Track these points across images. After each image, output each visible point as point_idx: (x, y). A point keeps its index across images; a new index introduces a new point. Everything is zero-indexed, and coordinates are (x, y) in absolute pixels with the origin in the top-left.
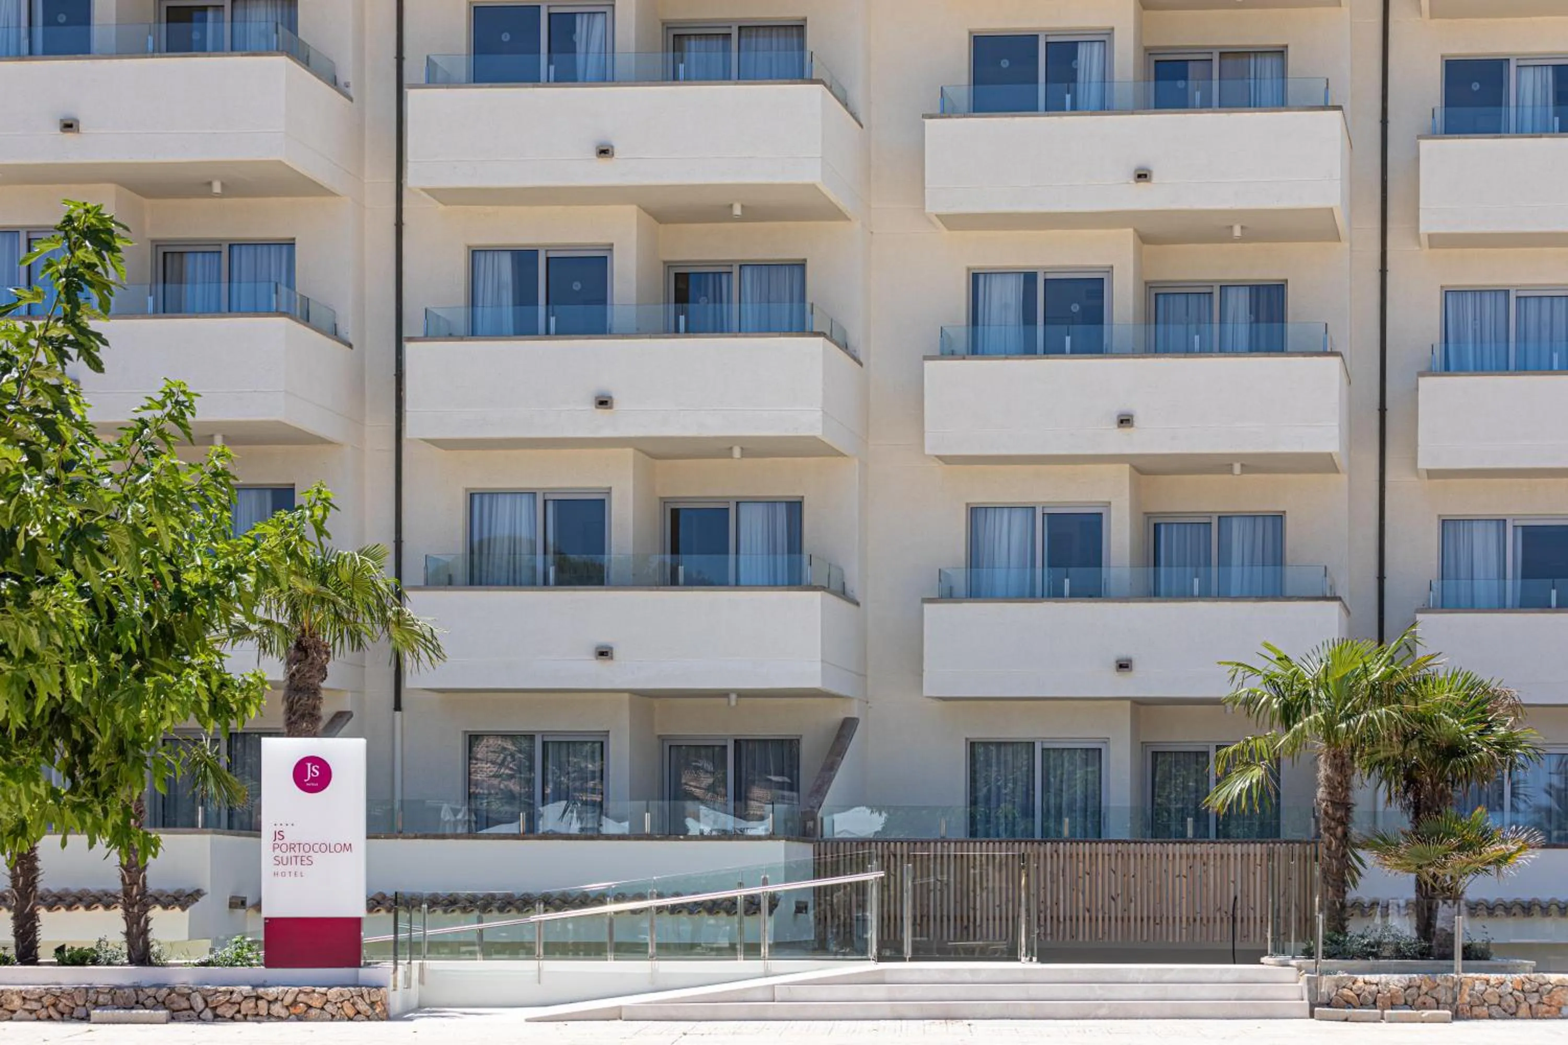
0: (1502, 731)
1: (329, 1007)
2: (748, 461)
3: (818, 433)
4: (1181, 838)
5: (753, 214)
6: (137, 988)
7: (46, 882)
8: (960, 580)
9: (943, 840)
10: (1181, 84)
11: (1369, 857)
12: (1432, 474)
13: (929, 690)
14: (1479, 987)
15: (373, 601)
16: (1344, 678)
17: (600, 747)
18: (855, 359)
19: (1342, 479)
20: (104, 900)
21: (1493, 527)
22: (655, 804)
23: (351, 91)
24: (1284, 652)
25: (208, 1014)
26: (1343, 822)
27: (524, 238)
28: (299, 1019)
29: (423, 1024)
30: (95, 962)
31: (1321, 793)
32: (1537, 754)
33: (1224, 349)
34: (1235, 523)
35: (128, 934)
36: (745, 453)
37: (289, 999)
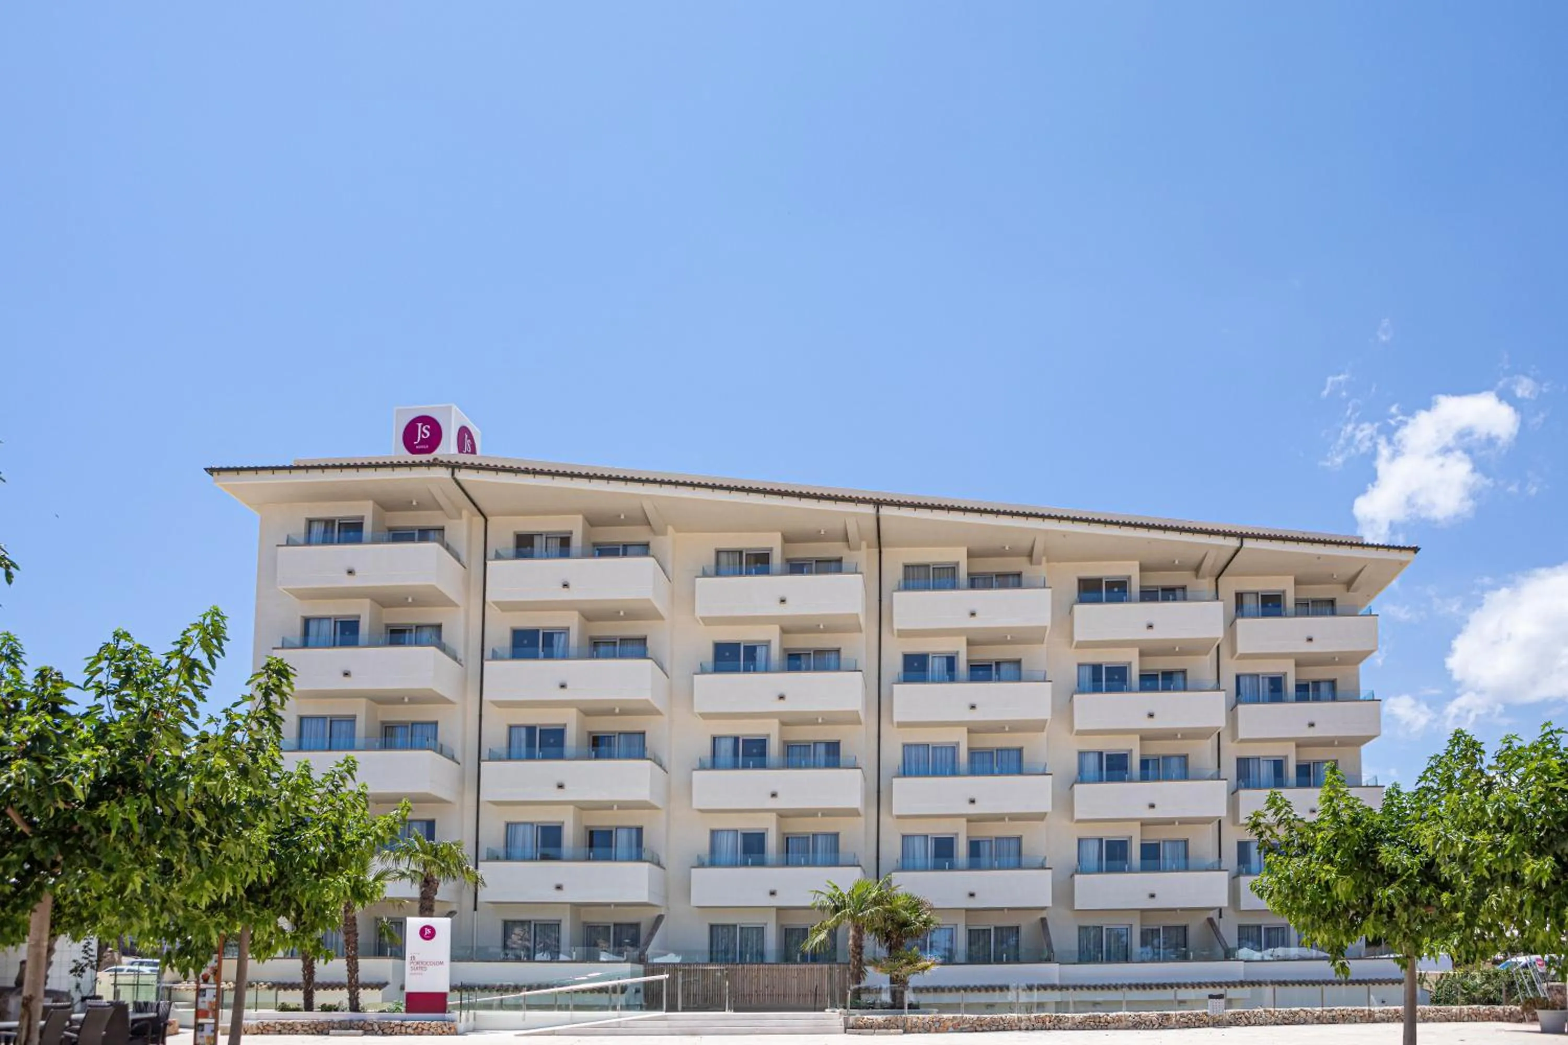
0: (925, 916)
1: (432, 1030)
2: (621, 812)
3: (648, 799)
4: (795, 962)
5: (623, 712)
6: (351, 1021)
7: (317, 979)
8: (707, 860)
9: (698, 964)
10: (798, 663)
11: (870, 969)
12: (899, 817)
13: (695, 902)
14: (915, 1020)
15: (457, 862)
16: (859, 896)
17: (557, 925)
18: (665, 770)
19: (862, 819)
20: (340, 986)
21: (923, 839)
22: (580, 949)
23: (463, 662)
24: (836, 884)
25: (380, 1032)
26: (860, 954)
27: (531, 721)
28: (419, 1034)
29: (472, 1037)
30: (336, 1010)
31: (851, 942)
32: (939, 927)
33: (815, 766)
34: (819, 837)
35: (350, 999)
36: (619, 808)
37: (415, 1026)
